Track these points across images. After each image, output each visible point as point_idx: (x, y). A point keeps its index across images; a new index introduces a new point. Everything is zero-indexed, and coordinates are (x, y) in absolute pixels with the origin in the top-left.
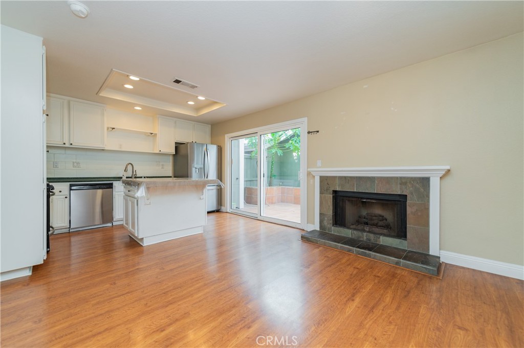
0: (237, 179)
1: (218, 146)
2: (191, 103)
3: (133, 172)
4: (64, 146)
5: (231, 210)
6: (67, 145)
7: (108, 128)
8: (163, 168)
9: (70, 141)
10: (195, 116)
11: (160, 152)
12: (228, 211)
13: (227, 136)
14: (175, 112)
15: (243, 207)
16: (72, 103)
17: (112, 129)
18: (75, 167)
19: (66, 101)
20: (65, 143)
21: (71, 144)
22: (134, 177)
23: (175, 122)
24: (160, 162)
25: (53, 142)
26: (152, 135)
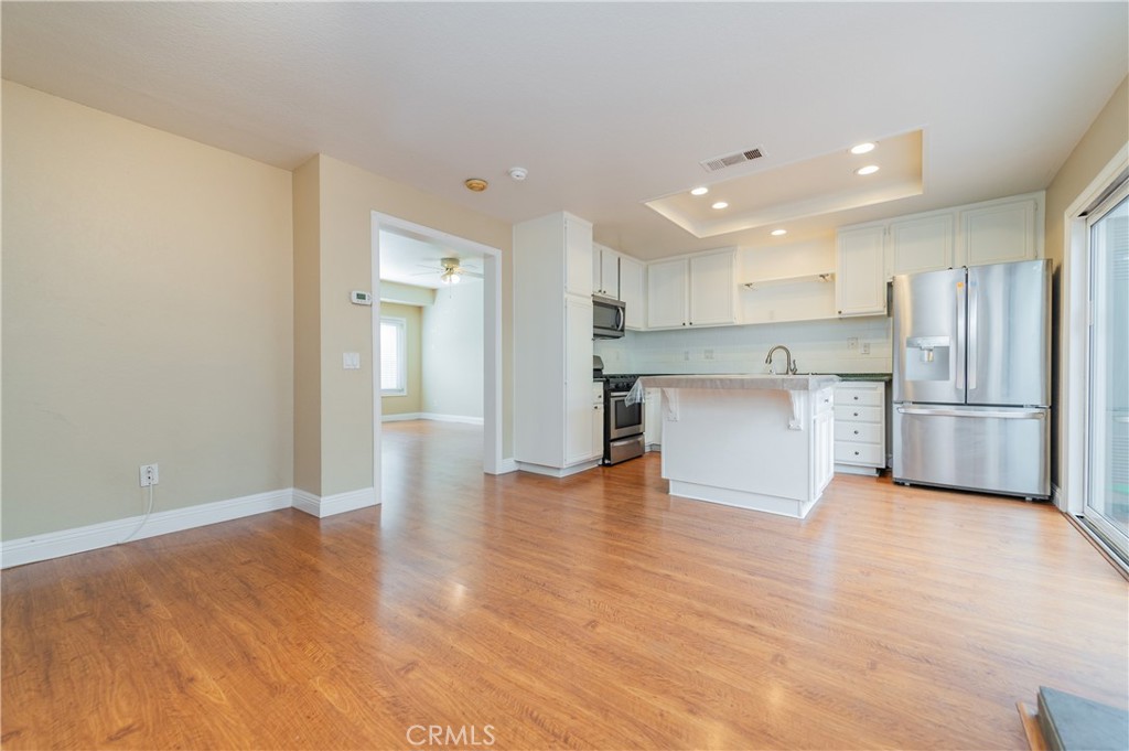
2: (869, 170)
3: (789, 364)
4: (685, 327)
6: (688, 326)
7: (740, 287)
8: (865, 353)
9: (690, 318)
10: (921, 193)
11: (839, 316)
13: (1069, 216)
14: (872, 206)
16: (693, 262)
17: (748, 285)
18: (707, 357)
19: (686, 262)
20: (684, 324)
21: (691, 324)
22: (790, 373)
23: (887, 231)
24: (857, 339)
25: (674, 324)
26: (827, 280)
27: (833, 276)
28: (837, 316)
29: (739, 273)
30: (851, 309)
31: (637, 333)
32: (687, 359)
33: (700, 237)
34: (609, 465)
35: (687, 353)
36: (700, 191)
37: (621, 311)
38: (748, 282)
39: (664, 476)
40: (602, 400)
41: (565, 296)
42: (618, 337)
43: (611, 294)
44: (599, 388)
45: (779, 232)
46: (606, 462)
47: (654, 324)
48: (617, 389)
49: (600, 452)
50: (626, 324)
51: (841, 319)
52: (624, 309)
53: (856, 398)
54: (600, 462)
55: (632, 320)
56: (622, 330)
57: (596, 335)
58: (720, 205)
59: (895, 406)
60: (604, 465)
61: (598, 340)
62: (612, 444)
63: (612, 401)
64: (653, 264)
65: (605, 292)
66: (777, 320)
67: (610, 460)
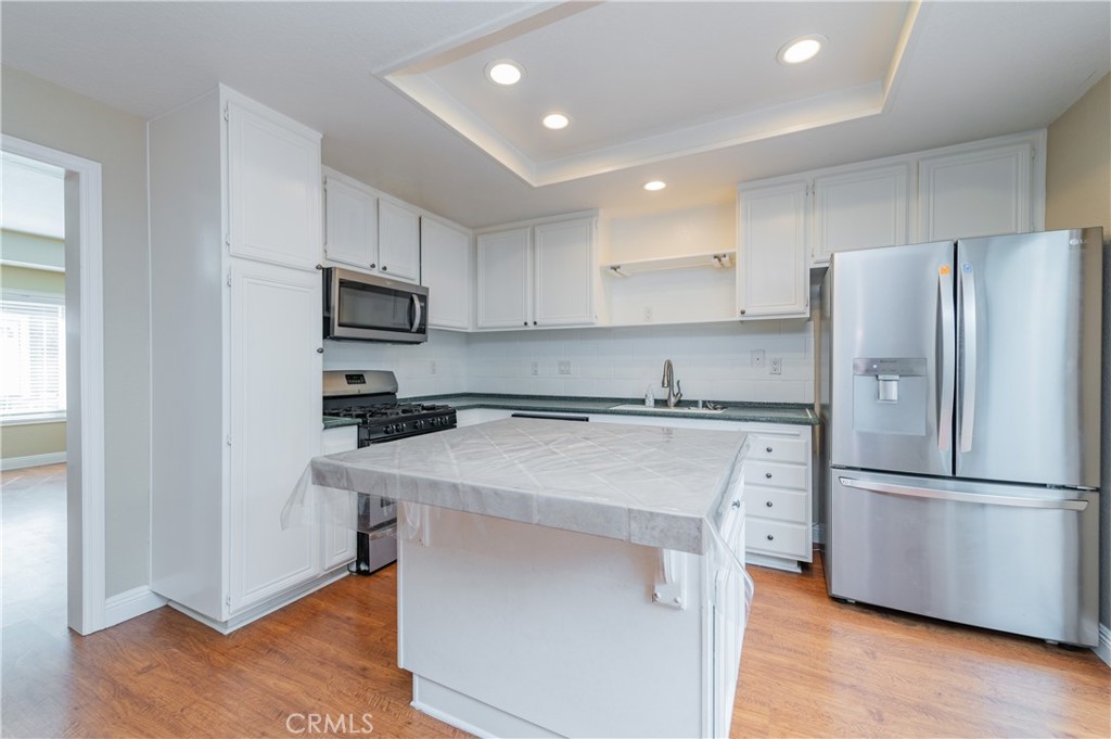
3: (672, 385)
4: (527, 328)
6: (531, 327)
7: (603, 270)
8: (774, 372)
9: (533, 315)
10: (878, 112)
11: (744, 319)
16: (537, 232)
17: (615, 269)
18: (562, 372)
19: (529, 229)
20: (526, 324)
21: (535, 323)
22: (673, 400)
23: (811, 190)
24: (764, 352)
25: (512, 322)
26: (723, 263)
27: (732, 258)
28: (738, 317)
29: (601, 251)
30: (760, 308)
32: (536, 373)
33: (535, 185)
34: (366, 574)
35: (536, 365)
37: (417, 301)
38: (615, 264)
39: (401, 665)
41: (227, 262)
43: (400, 272)
44: (349, 437)
45: (655, 186)
46: (363, 567)
47: (488, 323)
49: (350, 551)
51: (742, 322)
52: (423, 298)
53: (769, 450)
54: (354, 568)
55: (440, 315)
56: (422, 330)
58: (555, 121)
59: (835, 473)
60: (359, 571)
62: (374, 536)
64: (483, 233)
65: (385, 268)
66: (659, 319)
67: (368, 564)
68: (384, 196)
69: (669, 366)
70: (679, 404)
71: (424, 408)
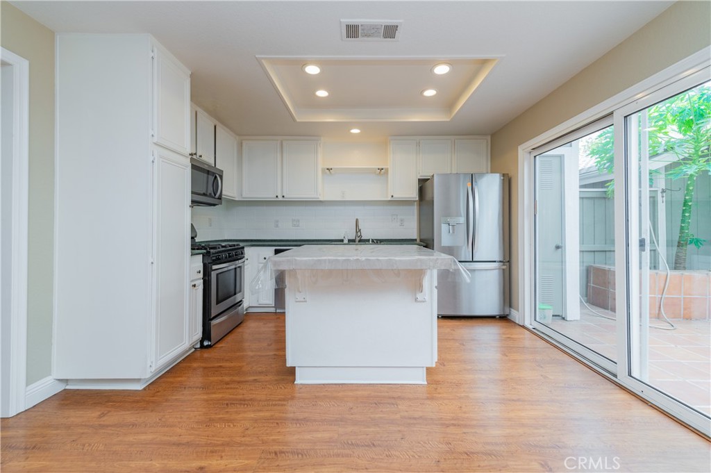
0: (558, 247)
1: (504, 175)
2: (430, 93)
3: (357, 232)
4: (277, 199)
5: (536, 325)
6: (280, 198)
7: (323, 170)
8: (402, 225)
9: (283, 192)
10: (448, 120)
11: (392, 199)
12: (527, 324)
13: (523, 151)
15: (578, 318)
16: (284, 143)
17: (328, 169)
18: (294, 226)
19: (279, 142)
20: (277, 197)
21: (283, 197)
22: (358, 239)
23: (418, 144)
24: (397, 215)
25: (268, 195)
26: (382, 172)
27: (387, 170)
28: (390, 198)
29: (322, 158)
30: (398, 194)
31: (233, 203)
32: (277, 226)
33: (297, 121)
34: (208, 346)
35: (277, 221)
36: (312, 70)
37: (219, 178)
38: (330, 167)
39: (289, 364)
40: (201, 275)
42: (214, 205)
43: (208, 158)
44: (198, 262)
45: (355, 131)
46: (206, 343)
47: (248, 195)
48: (218, 261)
49: (199, 334)
50: (224, 193)
52: (221, 177)
54: (198, 346)
55: (229, 189)
56: (220, 198)
57: (193, 202)
58: (322, 93)
60: (202, 347)
61: (196, 208)
62: (214, 322)
63: (214, 274)
64: (247, 140)
65: (201, 156)
66: (348, 198)
67: (210, 340)
68: (199, 110)
69: (357, 220)
70: (360, 241)
71: (223, 247)
